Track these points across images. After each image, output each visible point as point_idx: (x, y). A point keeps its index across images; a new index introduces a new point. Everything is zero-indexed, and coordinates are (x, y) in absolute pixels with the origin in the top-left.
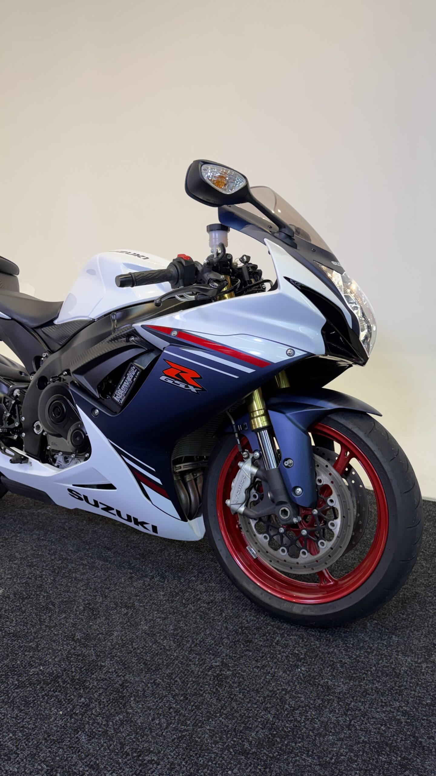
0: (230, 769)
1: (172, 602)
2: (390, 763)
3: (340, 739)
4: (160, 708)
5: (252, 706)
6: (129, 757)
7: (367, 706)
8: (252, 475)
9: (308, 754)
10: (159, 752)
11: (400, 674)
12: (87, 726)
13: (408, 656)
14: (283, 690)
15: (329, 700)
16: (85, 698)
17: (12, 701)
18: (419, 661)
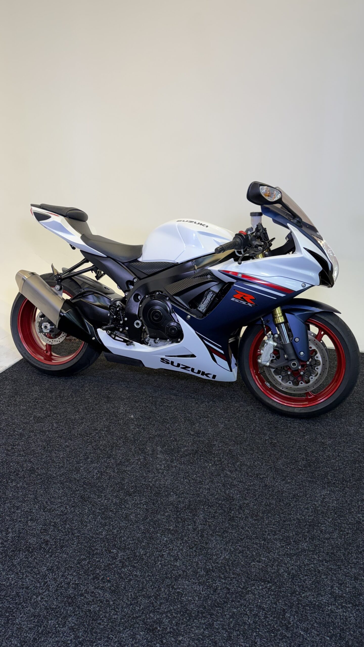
0: (298, 476)
1: (227, 413)
2: (361, 466)
3: (337, 461)
4: (254, 458)
5: (293, 453)
6: (253, 477)
7: (343, 448)
8: (274, 346)
9: (327, 468)
10: (265, 474)
11: (351, 434)
12: (226, 468)
13: (352, 427)
14: (304, 445)
15: (326, 447)
16: (217, 458)
17: (184, 463)
18: (357, 428)
